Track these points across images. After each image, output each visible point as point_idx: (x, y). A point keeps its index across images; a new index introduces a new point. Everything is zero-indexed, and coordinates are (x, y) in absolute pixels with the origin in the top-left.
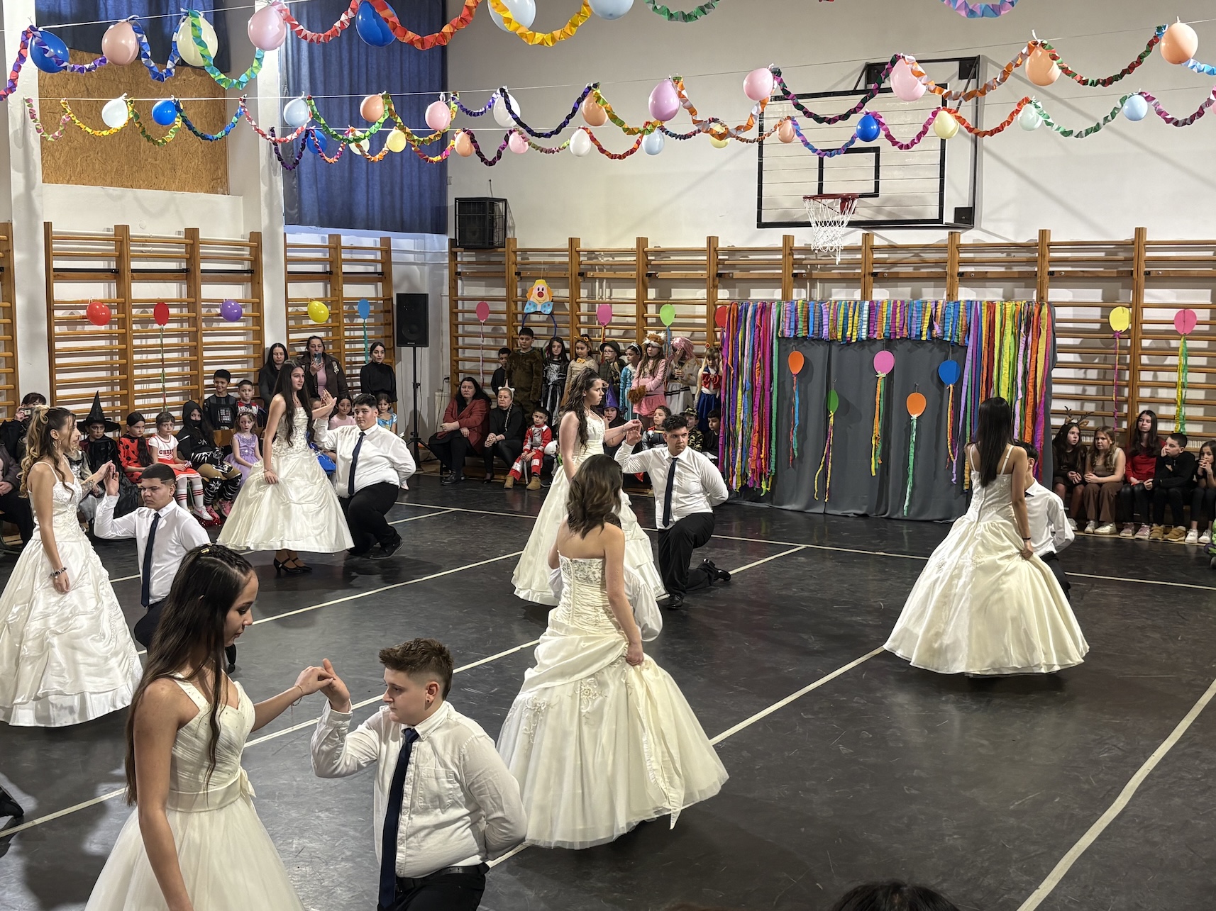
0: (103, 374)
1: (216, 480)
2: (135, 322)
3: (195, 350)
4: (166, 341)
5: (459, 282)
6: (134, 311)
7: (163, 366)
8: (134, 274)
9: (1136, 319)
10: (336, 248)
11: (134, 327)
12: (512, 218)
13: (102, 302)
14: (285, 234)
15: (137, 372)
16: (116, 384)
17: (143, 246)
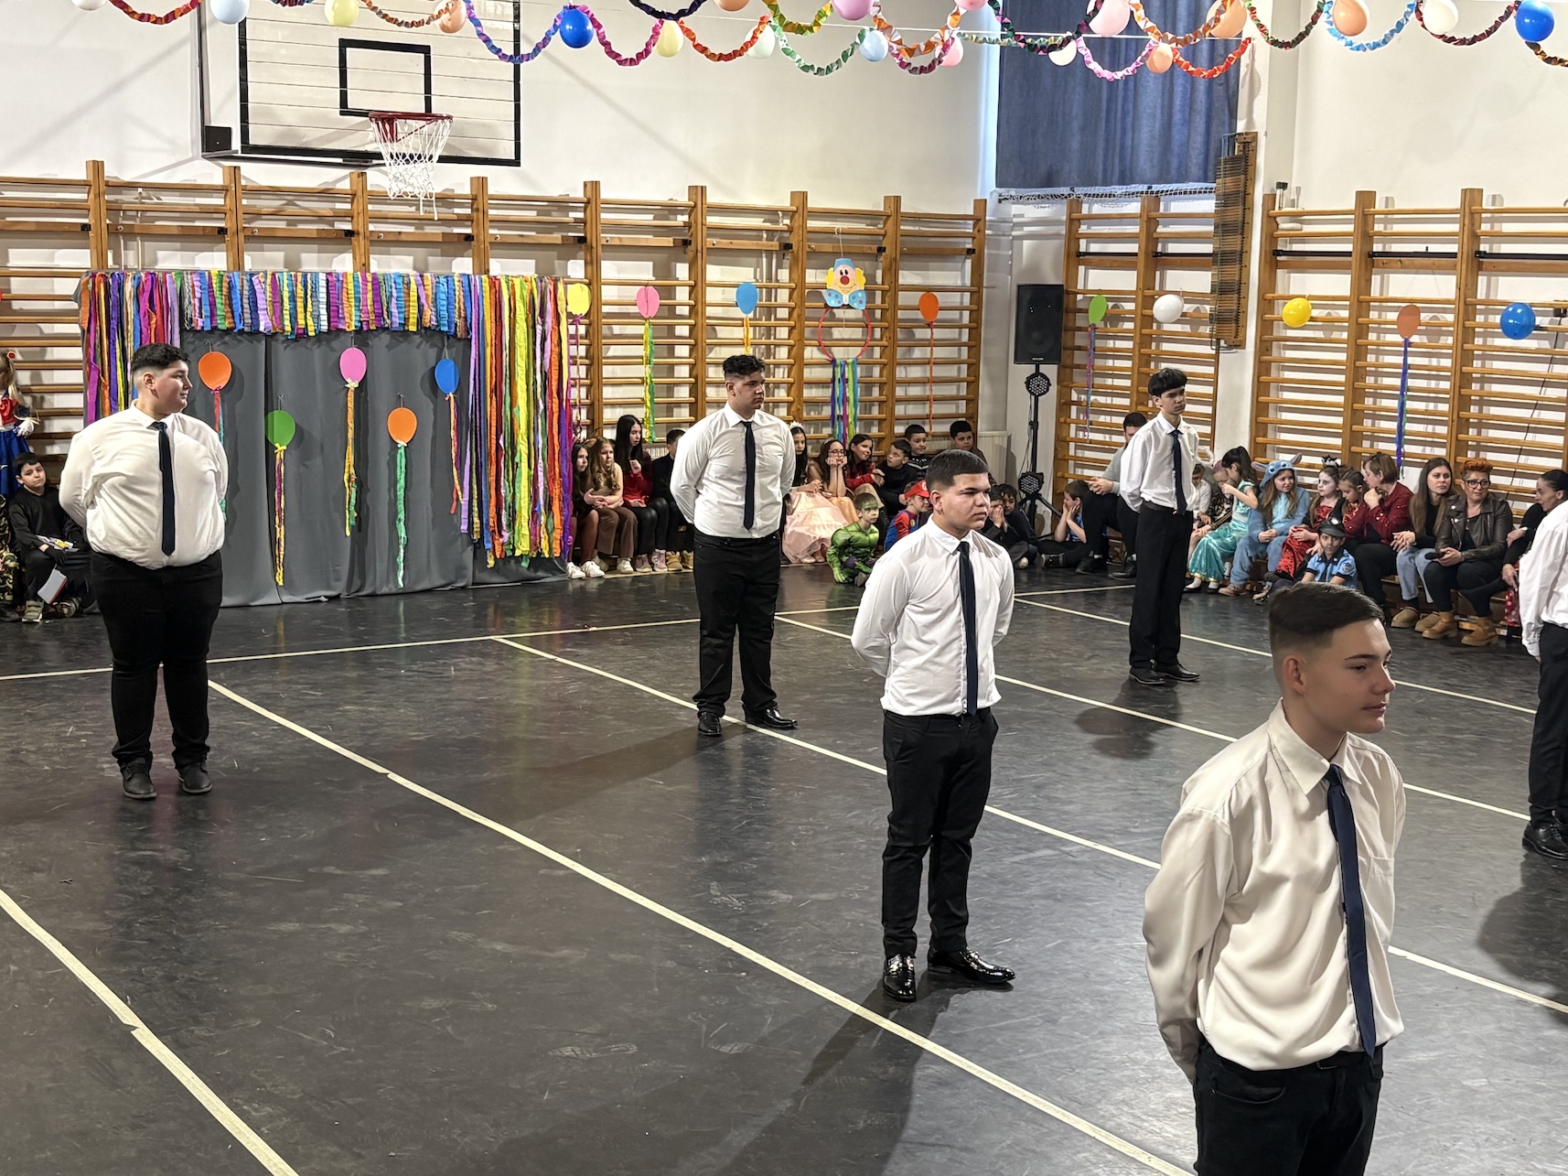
9: (596, 300)
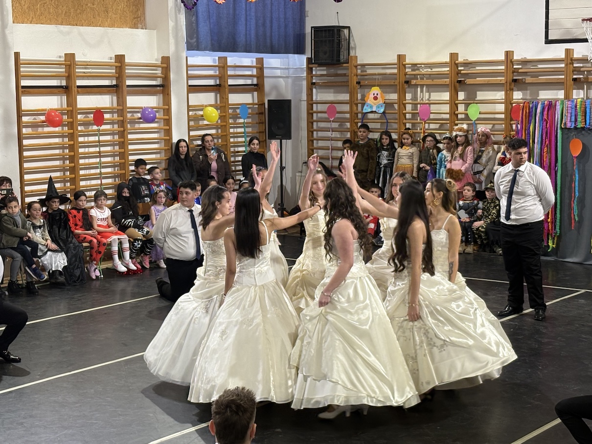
0: (57, 163)
1: (138, 240)
2: (80, 125)
3: (123, 144)
4: (102, 138)
5: (314, 90)
6: (79, 117)
7: (100, 157)
8: (79, 89)
10: (223, 67)
11: (80, 128)
12: (354, 40)
13: (57, 110)
14: (187, 57)
15: (81, 161)
16: (67, 170)
17: (85, 68)
